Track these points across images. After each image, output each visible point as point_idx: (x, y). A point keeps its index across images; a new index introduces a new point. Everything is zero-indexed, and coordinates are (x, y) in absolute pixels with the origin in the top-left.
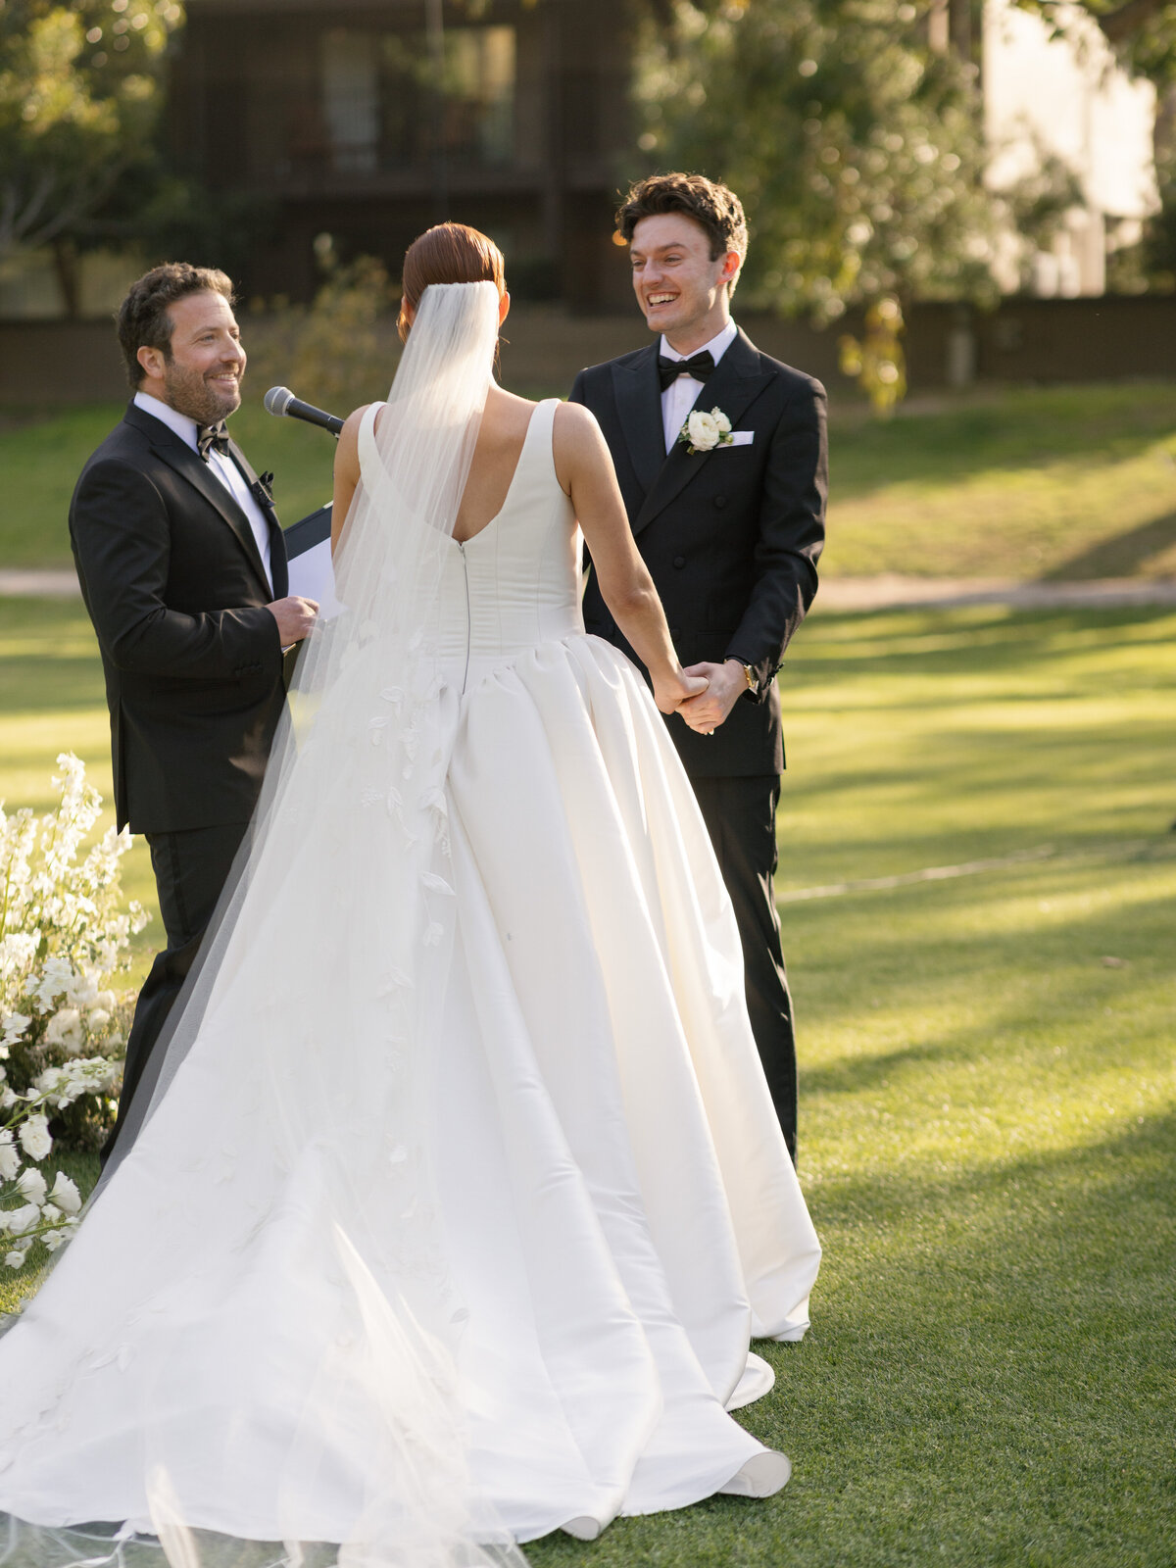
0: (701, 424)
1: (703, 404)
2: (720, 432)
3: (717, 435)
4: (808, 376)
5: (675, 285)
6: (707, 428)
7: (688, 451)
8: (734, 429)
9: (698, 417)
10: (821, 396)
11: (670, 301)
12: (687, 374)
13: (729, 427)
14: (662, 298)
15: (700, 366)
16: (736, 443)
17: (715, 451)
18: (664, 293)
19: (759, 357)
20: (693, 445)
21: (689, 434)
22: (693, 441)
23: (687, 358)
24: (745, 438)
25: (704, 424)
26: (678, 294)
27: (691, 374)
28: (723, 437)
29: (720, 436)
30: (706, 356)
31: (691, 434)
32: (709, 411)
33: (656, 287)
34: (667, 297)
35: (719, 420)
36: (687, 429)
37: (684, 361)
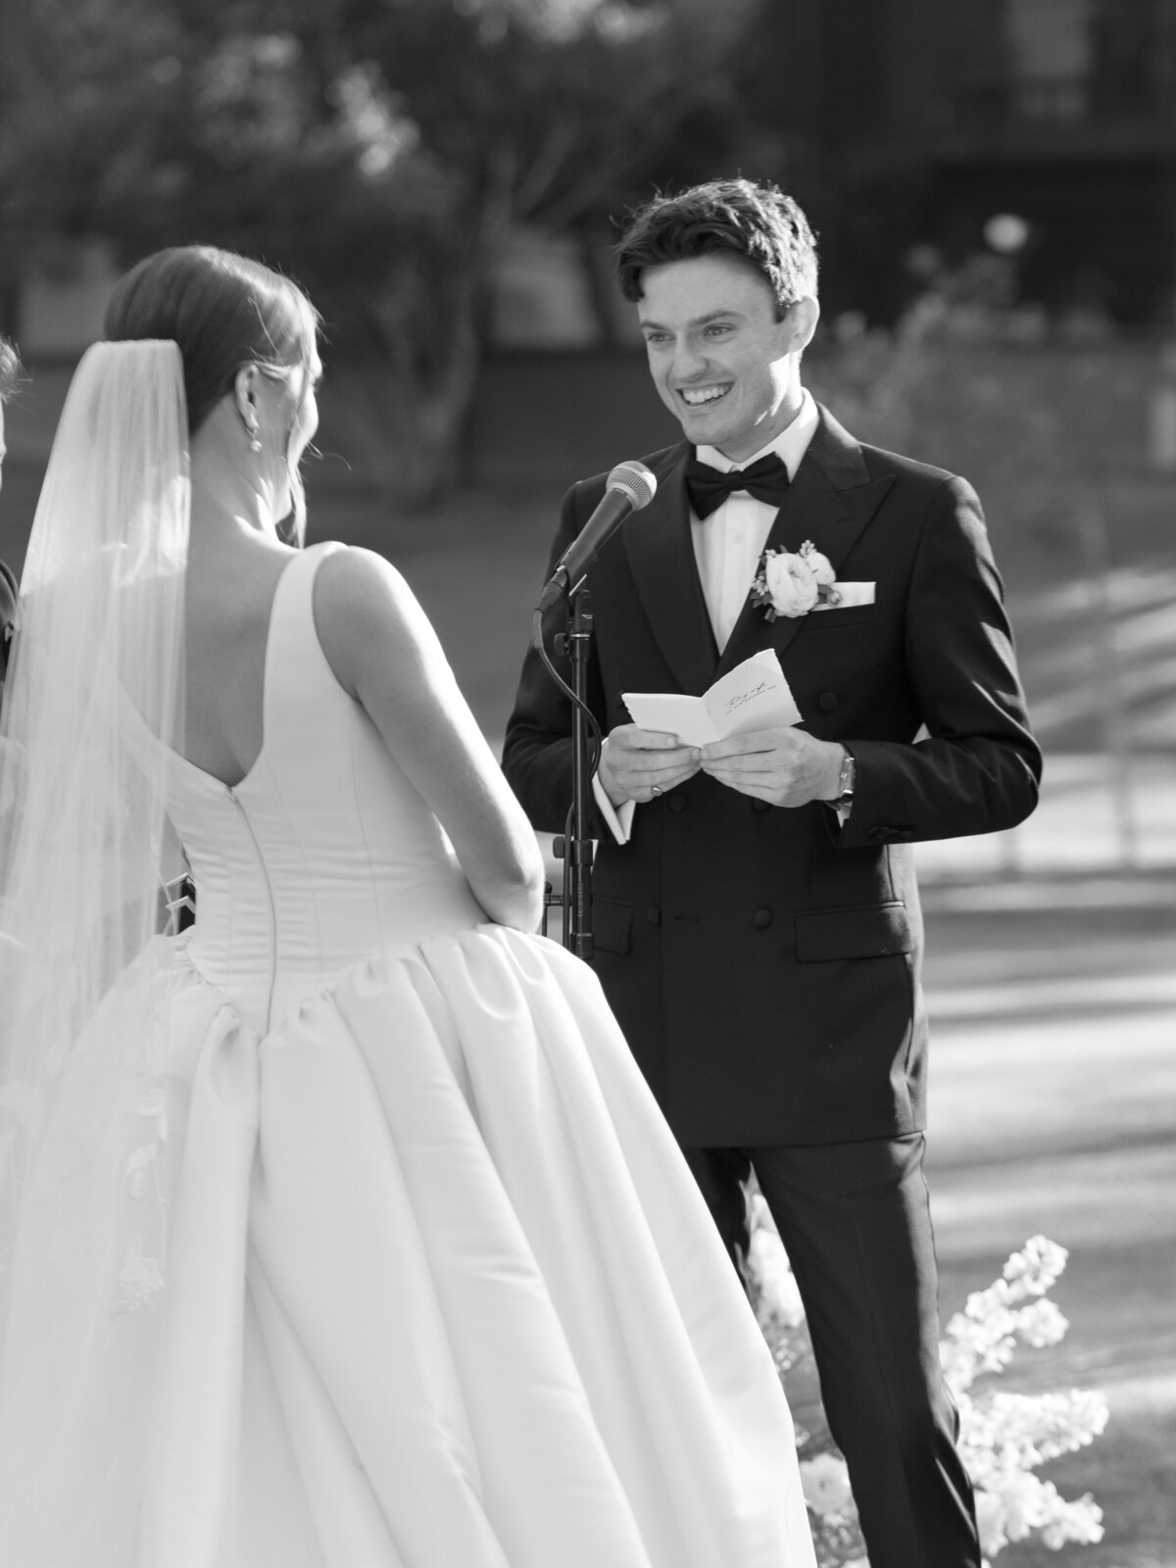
0: (787, 577)
1: (783, 539)
2: (819, 586)
3: (813, 591)
4: (950, 475)
5: (726, 372)
6: (798, 580)
7: (767, 617)
8: (840, 578)
9: (780, 563)
10: (971, 505)
11: (720, 396)
12: (744, 492)
13: (831, 574)
14: (708, 394)
15: (764, 479)
16: (847, 603)
17: (811, 619)
18: (709, 386)
19: (860, 451)
20: (774, 609)
21: (768, 593)
22: (775, 604)
23: (742, 467)
24: (859, 593)
25: (792, 573)
26: (729, 386)
27: (749, 491)
28: (824, 594)
29: (819, 594)
30: (774, 463)
31: (773, 593)
32: (794, 549)
33: (697, 380)
34: (715, 392)
35: (814, 565)
36: (764, 581)
37: (737, 473)
